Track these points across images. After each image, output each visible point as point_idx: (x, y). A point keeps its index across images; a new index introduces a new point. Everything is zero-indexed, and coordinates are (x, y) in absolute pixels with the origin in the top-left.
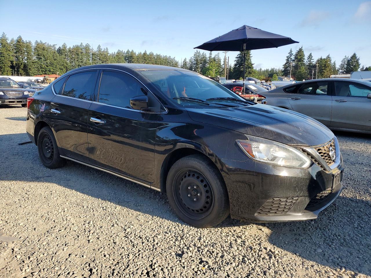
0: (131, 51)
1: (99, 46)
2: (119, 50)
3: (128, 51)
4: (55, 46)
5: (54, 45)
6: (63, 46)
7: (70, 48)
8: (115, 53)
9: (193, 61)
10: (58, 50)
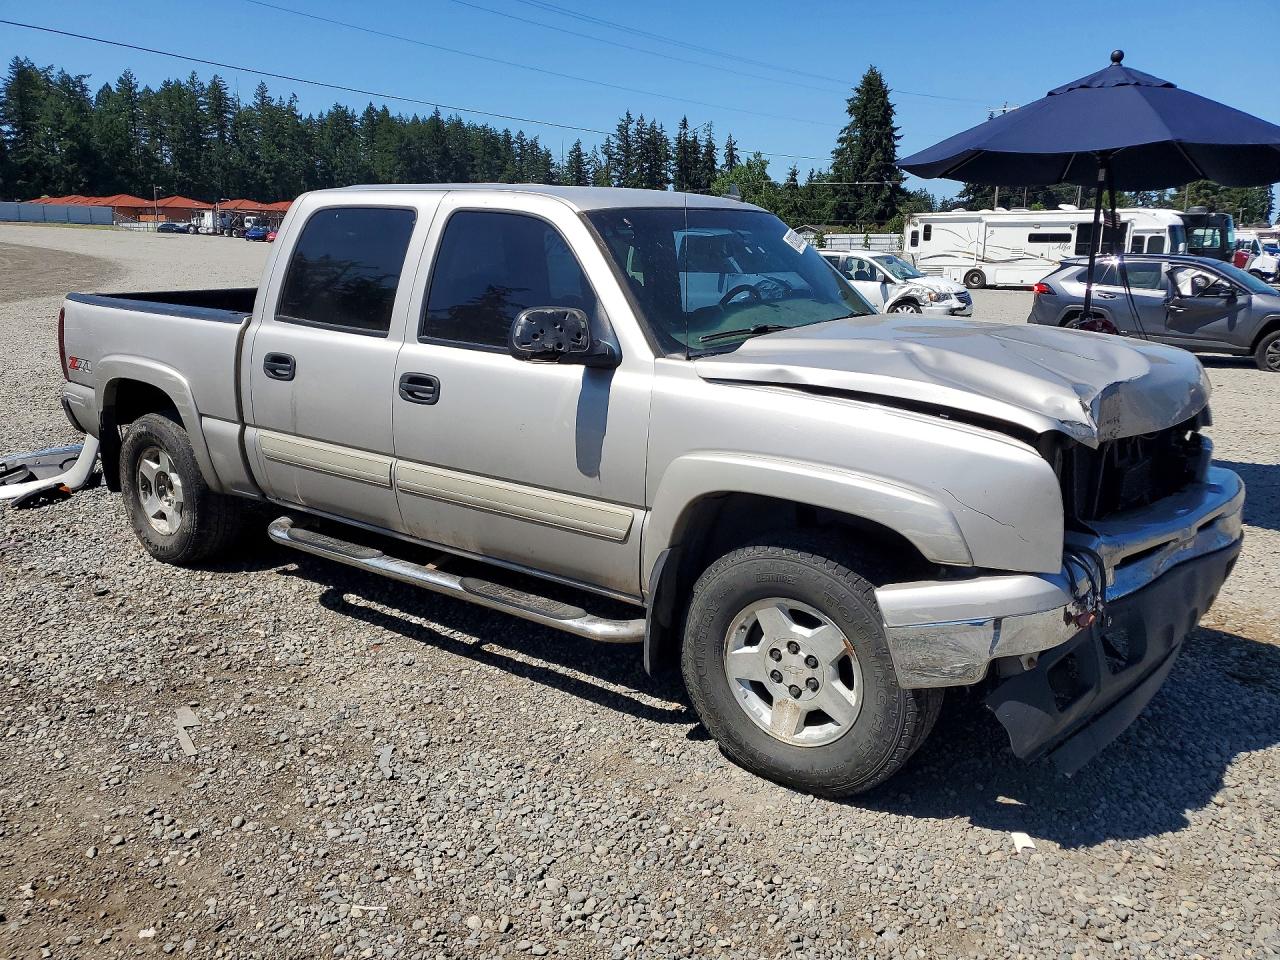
0: (379, 108)
1: (262, 89)
2: (337, 107)
3: (370, 110)
4: (85, 81)
5: (80, 78)
6: (121, 81)
7: (148, 90)
8: (321, 116)
9: (616, 151)
10: (98, 97)
